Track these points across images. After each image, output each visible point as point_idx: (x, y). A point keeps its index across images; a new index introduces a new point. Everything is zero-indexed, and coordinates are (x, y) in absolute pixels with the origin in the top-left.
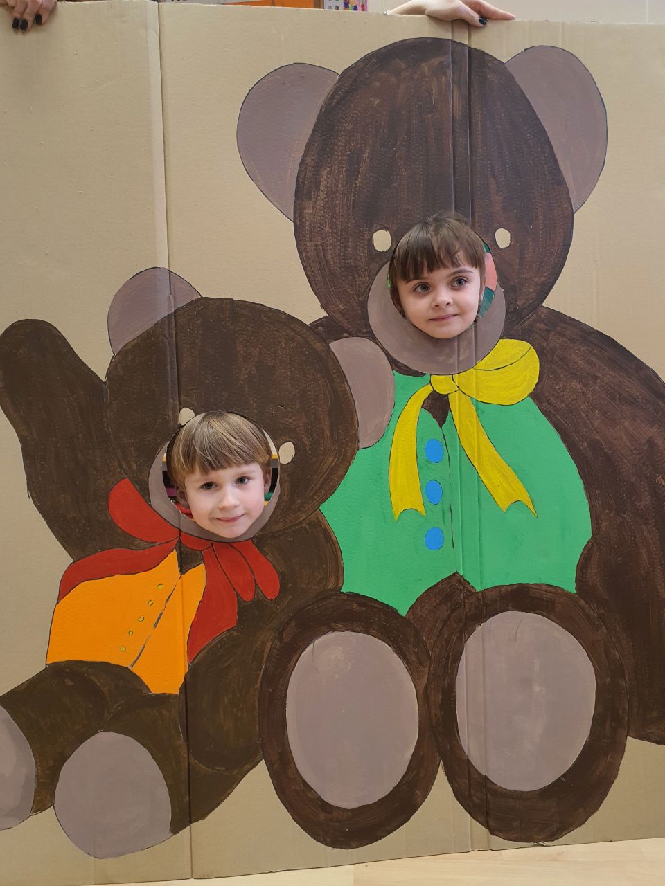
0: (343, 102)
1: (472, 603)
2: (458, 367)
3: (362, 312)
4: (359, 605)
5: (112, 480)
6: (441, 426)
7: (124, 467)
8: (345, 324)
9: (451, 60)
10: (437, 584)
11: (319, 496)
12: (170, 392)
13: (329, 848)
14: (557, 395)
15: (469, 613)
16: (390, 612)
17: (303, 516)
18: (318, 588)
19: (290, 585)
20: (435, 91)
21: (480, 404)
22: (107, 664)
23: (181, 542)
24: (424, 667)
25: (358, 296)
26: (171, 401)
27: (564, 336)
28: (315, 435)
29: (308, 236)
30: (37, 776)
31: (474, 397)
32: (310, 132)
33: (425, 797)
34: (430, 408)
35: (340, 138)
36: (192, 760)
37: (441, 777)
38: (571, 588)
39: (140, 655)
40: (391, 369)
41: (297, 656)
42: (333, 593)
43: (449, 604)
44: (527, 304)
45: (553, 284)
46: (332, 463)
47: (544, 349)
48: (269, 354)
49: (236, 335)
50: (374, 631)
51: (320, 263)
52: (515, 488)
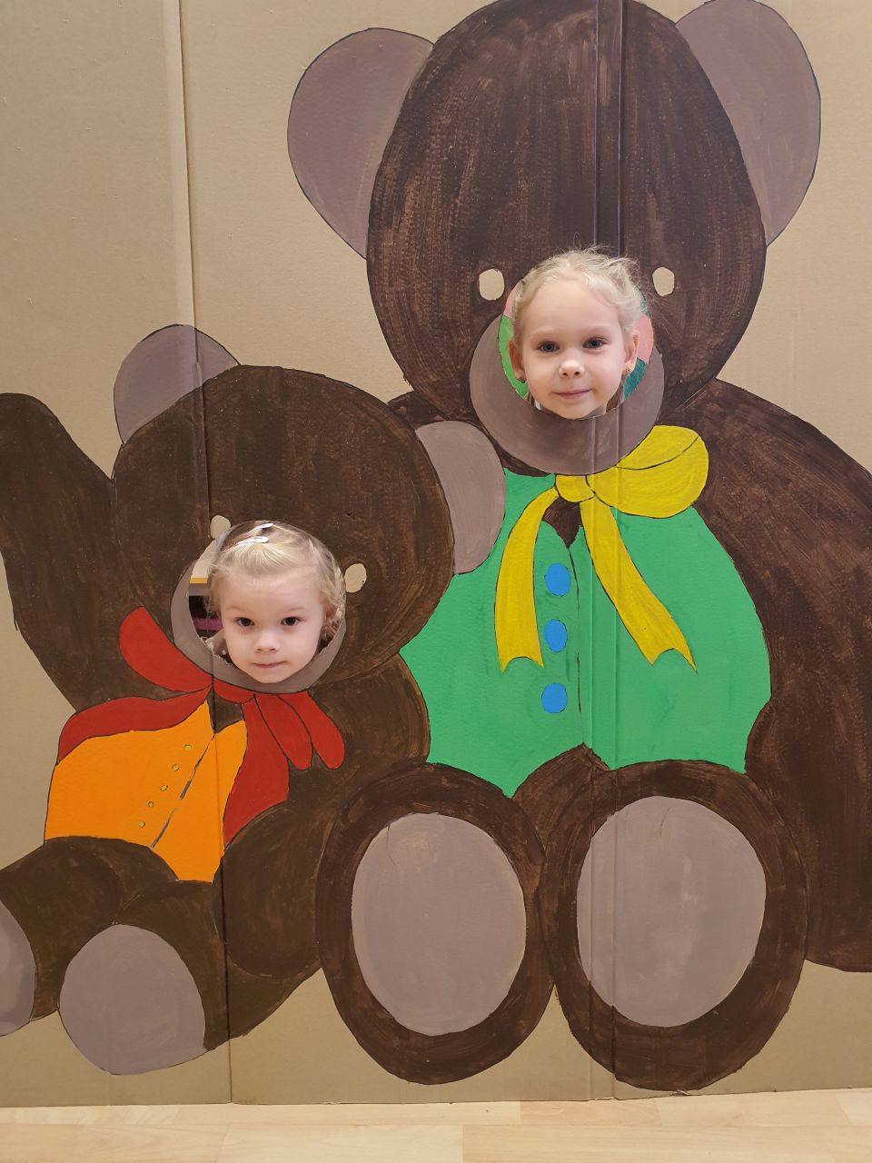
0: (439, 84)
1: (602, 785)
2: (595, 465)
3: (461, 386)
4: (450, 780)
5: (123, 609)
6: (568, 546)
7: (139, 592)
8: (438, 403)
9: (597, 18)
10: (557, 758)
11: (398, 636)
12: (197, 494)
13: (404, 1082)
14: (731, 504)
15: (599, 799)
16: (493, 792)
17: (377, 663)
18: (394, 755)
19: (358, 752)
20: (572, 62)
21: (624, 518)
22: (121, 841)
23: (214, 692)
24: (535, 865)
25: (456, 365)
26: (199, 506)
27: (745, 421)
28: (394, 555)
29: (386, 279)
30: (37, 974)
31: (615, 506)
33: (531, 1029)
34: (555, 521)
35: (433, 137)
36: (230, 963)
37: (554, 1004)
38: (739, 766)
39: (163, 832)
40: (501, 467)
41: (366, 841)
42: (415, 763)
44: (695, 376)
45: (733, 348)
46: (417, 593)
47: (717, 440)
48: (332, 444)
49: (286, 417)
50: (470, 816)
51: (403, 315)
52: (668, 632)
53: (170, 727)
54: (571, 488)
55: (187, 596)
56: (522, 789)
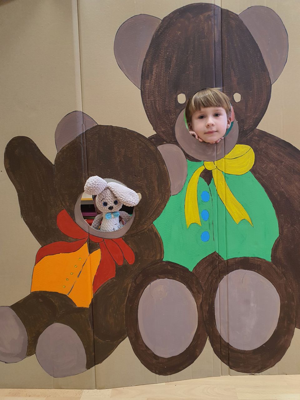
0: (164, 33)
1: (222, 266)
2: (216, 158)
3: (172, 132)
4: (171, 267)
5: (58, 210)
6: (208, 185)
7: (63, 204)
8: (165, 138)
9: (213, 14)
10: (207, 257)
11: (153, 217)
12: (83, 170)
13: (157, 375)
14: (263, 170)
15: (221, 270)
16: (185, 270)
17: (146, 227)
18: (152, 259)
19: (140, 258)
20: (206, 28)
21: (227, 175)
22: (57, 293)
23: (89, 239)
24: (200, 294)
25: (171, 125)
26: (84, 174)
27: (267, 142)
28: (150, 189)
29: (147, 96)
31: (224, 171)
32: (148, 47)
33: (200, 353)
34: (204, 177)
35: (162, 50)
36: (95, 337)
37: (208, 343)
38: (269, 259)
39: (72, 289)
40: (185, 158)
41: (143, 290)
42: (159, 261)
43: (212, 266)
44: (249, 128)
45: (261, 118)
46: (158, 202)
47: (257, 149)
48: (129, 152)
49: (114, 143)
50: (178, 279)
51: (153, 109)
52: (243, 213)
53: (74, 252)
54: (209, 166)
55: (80, 205)
56: (195, 268)
